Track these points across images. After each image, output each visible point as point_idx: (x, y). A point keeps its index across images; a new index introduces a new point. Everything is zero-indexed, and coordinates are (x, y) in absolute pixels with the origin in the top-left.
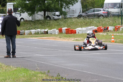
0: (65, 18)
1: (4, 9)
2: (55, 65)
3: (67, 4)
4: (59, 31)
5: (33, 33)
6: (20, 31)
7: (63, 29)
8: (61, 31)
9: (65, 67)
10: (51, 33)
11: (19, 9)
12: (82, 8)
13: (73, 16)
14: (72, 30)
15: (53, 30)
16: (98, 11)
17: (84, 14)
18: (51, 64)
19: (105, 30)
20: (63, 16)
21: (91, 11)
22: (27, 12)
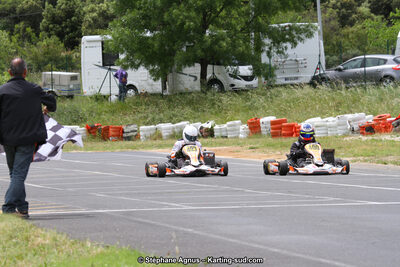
0: (270, 86)
1: (74, 55)
2: (231, 240)
4: (250, 128)
5: (164, 135)
6: (124, 127)
7: (261, 121)
8: (255, 127)
9: (261, 247)
10: (224, 134)
11: (122, 57)
12: (326, 53)
13: (297, 78)
14: (292, 127)
15: (229, 126)
16: (378, 62)
17: (331, 73)
18: (218, 237)
20: (263, 79)
21: (356, 63)
22: (146, 66)
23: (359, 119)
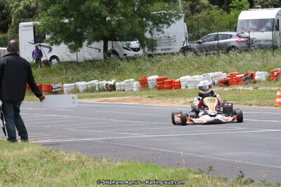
3: (156, 24)
4: (141, 84)
5: (80, 90)
6: (52, 85)
7: (149, 78)
8: (144, 83)
10: (123, 88)
13: (169, 49)
14: (171, 82)
15: (126, 83)
16: (226, 37)
17: (194, 45)
19: (246, 79)
20: (146, 49)
21: (209, 38)
22: (65, 43)
23: (218, 76)
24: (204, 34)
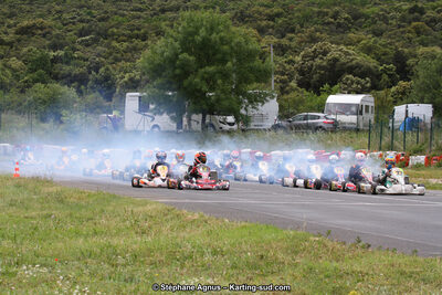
11: (152, 107)
16: (314, 118)
17: (284, 123)
21: (299, 118)
22: (168, 114)
24: (293, 114)
